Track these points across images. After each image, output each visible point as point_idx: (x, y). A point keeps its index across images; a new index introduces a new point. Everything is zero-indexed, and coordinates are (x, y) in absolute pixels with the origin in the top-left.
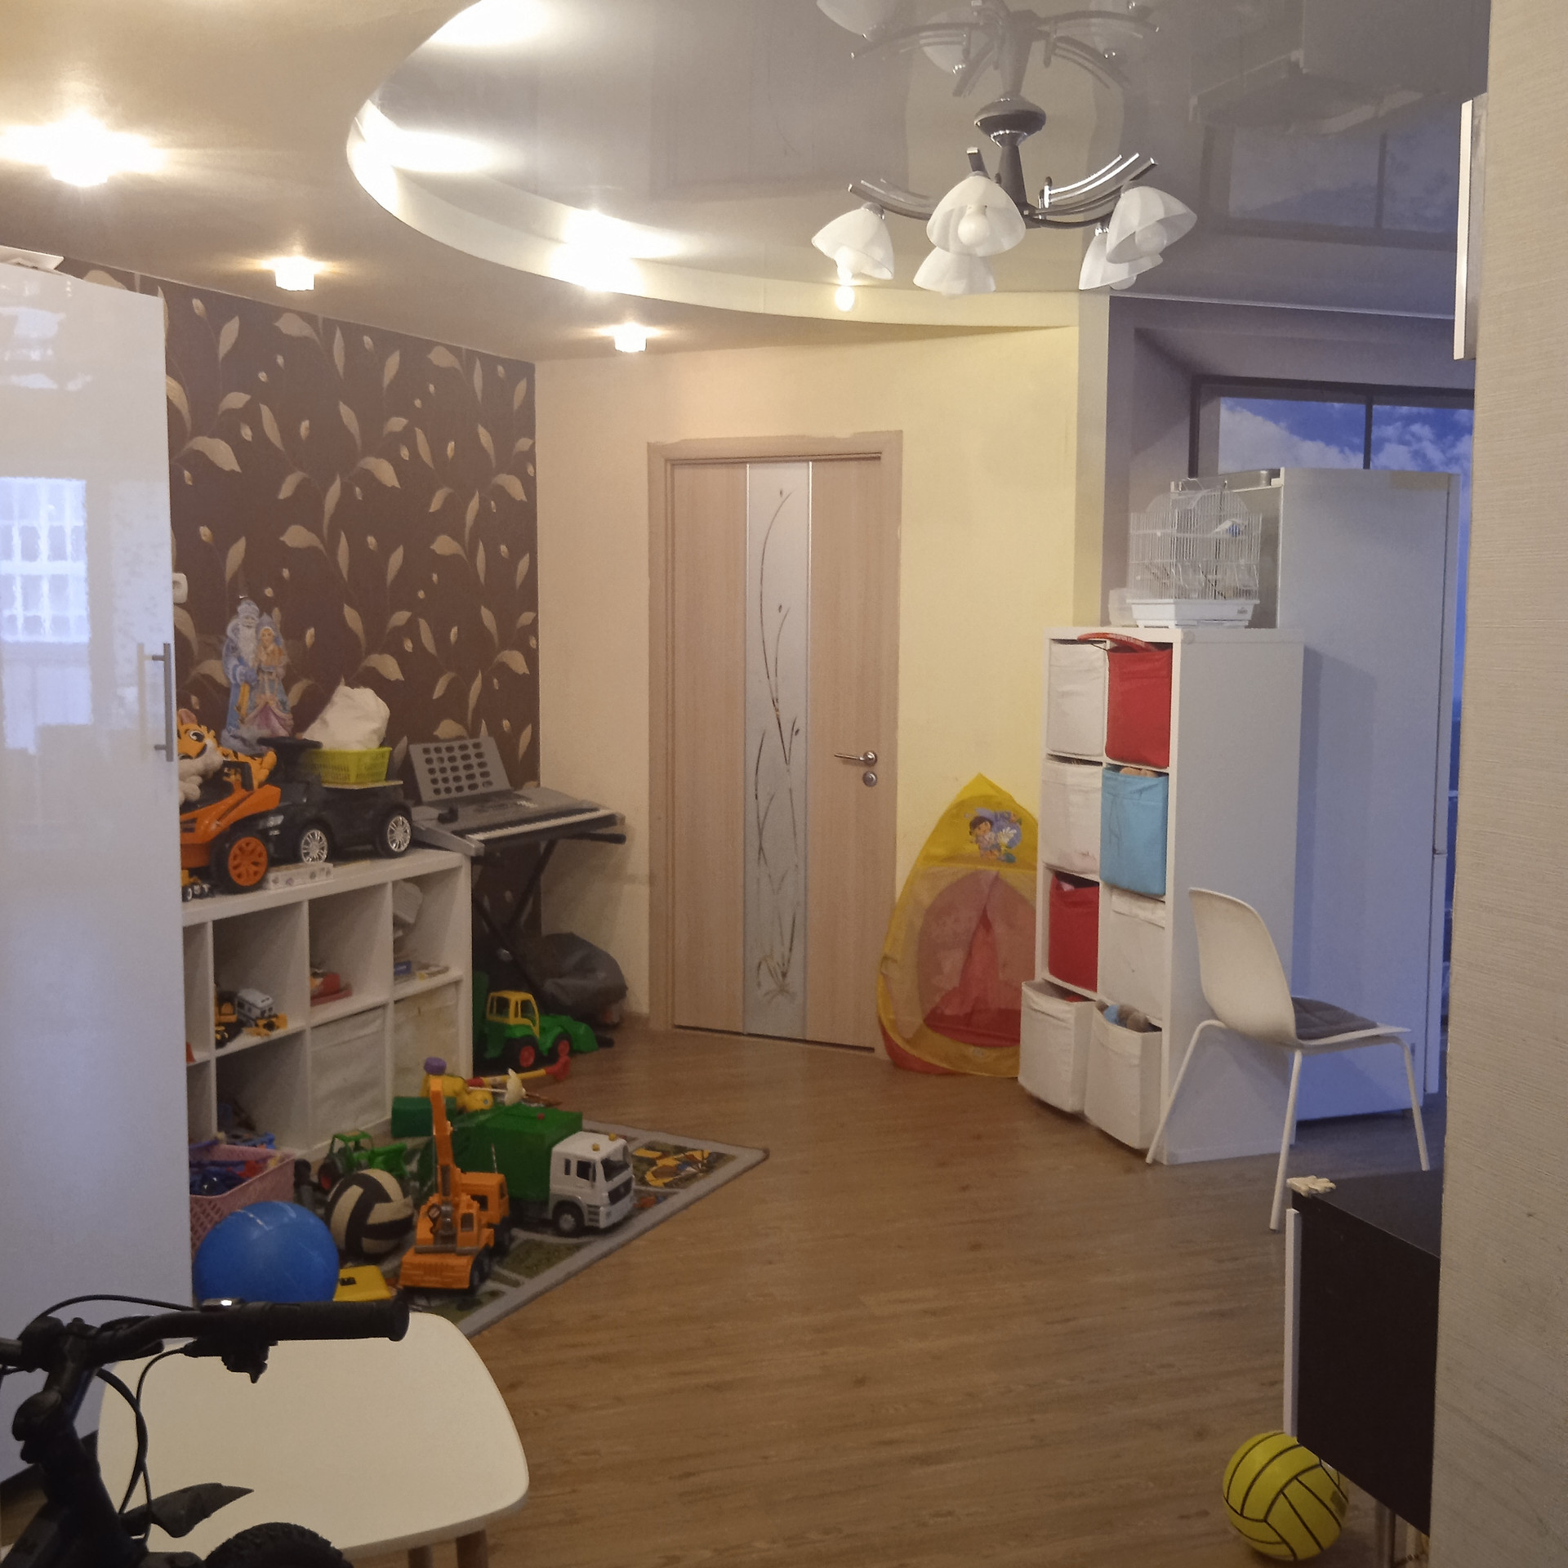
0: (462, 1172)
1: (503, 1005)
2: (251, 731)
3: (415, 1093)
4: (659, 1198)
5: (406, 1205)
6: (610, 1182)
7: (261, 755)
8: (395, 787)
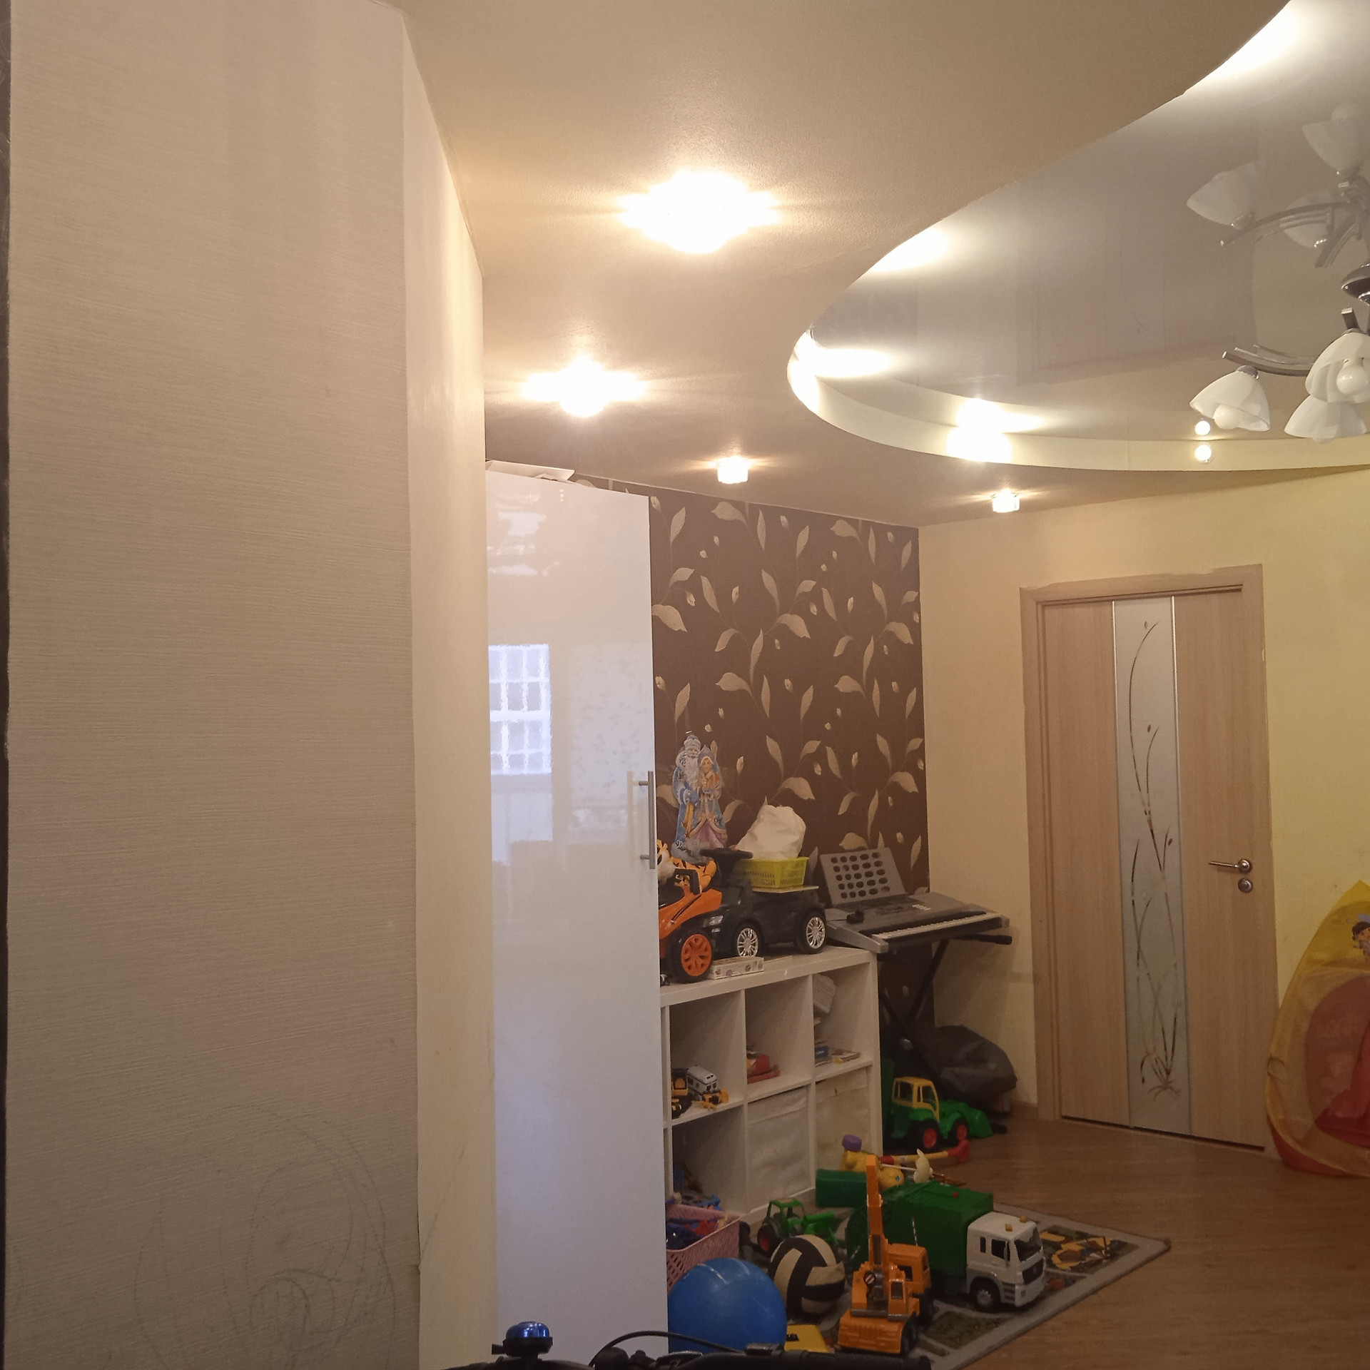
0: (889, 1243)
1: (907, 1090)
2: (695, 844)
3: (835, 1167)
4: (1069, 1282)
5: (838, 1269)
6: (1024, 1262)
7: (704, 865)
8: (812, 892)
